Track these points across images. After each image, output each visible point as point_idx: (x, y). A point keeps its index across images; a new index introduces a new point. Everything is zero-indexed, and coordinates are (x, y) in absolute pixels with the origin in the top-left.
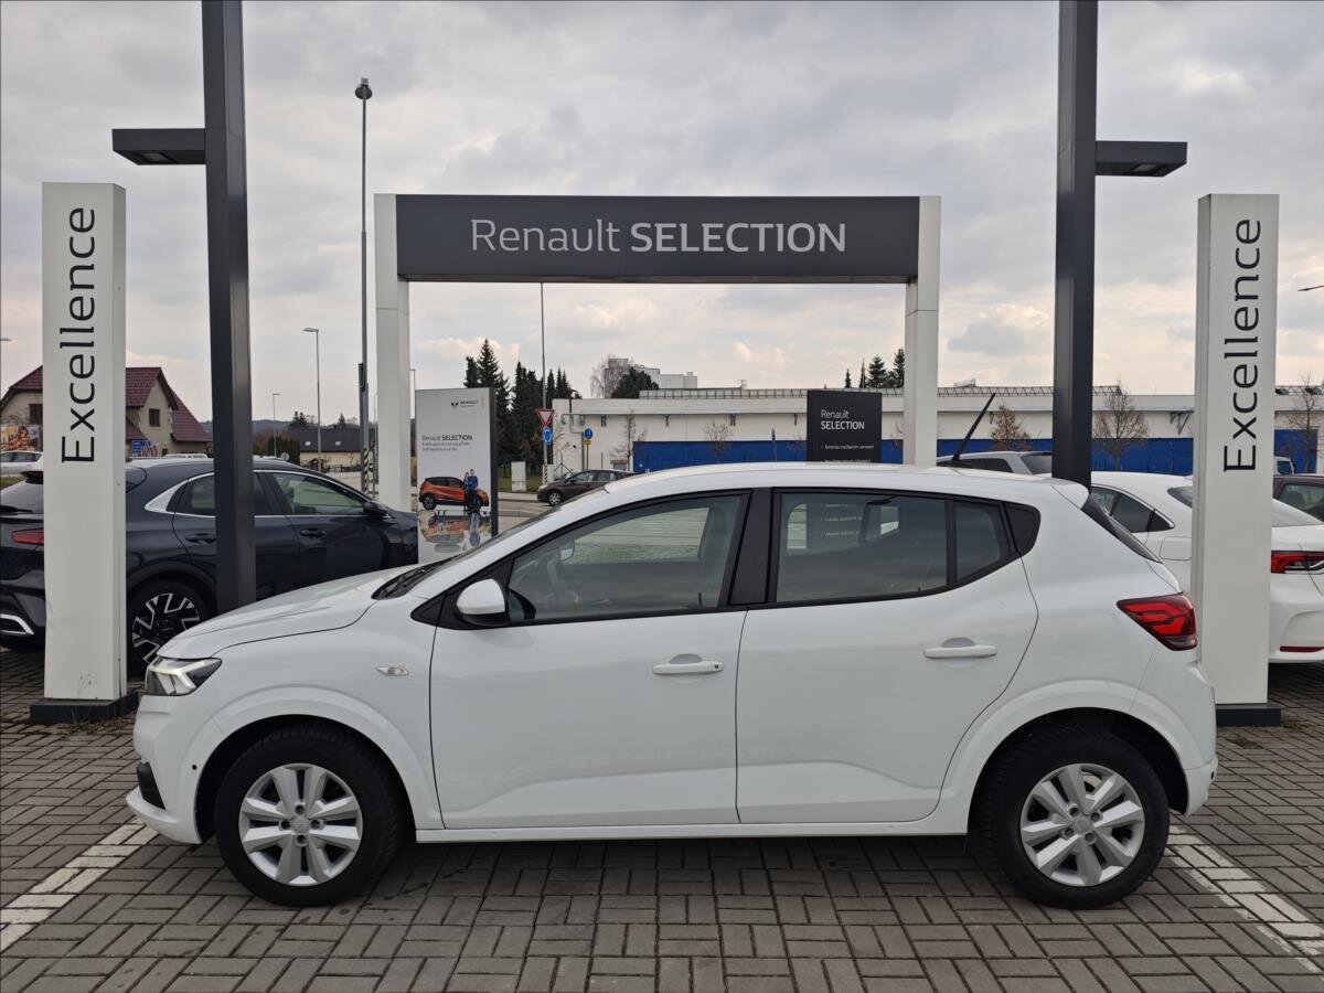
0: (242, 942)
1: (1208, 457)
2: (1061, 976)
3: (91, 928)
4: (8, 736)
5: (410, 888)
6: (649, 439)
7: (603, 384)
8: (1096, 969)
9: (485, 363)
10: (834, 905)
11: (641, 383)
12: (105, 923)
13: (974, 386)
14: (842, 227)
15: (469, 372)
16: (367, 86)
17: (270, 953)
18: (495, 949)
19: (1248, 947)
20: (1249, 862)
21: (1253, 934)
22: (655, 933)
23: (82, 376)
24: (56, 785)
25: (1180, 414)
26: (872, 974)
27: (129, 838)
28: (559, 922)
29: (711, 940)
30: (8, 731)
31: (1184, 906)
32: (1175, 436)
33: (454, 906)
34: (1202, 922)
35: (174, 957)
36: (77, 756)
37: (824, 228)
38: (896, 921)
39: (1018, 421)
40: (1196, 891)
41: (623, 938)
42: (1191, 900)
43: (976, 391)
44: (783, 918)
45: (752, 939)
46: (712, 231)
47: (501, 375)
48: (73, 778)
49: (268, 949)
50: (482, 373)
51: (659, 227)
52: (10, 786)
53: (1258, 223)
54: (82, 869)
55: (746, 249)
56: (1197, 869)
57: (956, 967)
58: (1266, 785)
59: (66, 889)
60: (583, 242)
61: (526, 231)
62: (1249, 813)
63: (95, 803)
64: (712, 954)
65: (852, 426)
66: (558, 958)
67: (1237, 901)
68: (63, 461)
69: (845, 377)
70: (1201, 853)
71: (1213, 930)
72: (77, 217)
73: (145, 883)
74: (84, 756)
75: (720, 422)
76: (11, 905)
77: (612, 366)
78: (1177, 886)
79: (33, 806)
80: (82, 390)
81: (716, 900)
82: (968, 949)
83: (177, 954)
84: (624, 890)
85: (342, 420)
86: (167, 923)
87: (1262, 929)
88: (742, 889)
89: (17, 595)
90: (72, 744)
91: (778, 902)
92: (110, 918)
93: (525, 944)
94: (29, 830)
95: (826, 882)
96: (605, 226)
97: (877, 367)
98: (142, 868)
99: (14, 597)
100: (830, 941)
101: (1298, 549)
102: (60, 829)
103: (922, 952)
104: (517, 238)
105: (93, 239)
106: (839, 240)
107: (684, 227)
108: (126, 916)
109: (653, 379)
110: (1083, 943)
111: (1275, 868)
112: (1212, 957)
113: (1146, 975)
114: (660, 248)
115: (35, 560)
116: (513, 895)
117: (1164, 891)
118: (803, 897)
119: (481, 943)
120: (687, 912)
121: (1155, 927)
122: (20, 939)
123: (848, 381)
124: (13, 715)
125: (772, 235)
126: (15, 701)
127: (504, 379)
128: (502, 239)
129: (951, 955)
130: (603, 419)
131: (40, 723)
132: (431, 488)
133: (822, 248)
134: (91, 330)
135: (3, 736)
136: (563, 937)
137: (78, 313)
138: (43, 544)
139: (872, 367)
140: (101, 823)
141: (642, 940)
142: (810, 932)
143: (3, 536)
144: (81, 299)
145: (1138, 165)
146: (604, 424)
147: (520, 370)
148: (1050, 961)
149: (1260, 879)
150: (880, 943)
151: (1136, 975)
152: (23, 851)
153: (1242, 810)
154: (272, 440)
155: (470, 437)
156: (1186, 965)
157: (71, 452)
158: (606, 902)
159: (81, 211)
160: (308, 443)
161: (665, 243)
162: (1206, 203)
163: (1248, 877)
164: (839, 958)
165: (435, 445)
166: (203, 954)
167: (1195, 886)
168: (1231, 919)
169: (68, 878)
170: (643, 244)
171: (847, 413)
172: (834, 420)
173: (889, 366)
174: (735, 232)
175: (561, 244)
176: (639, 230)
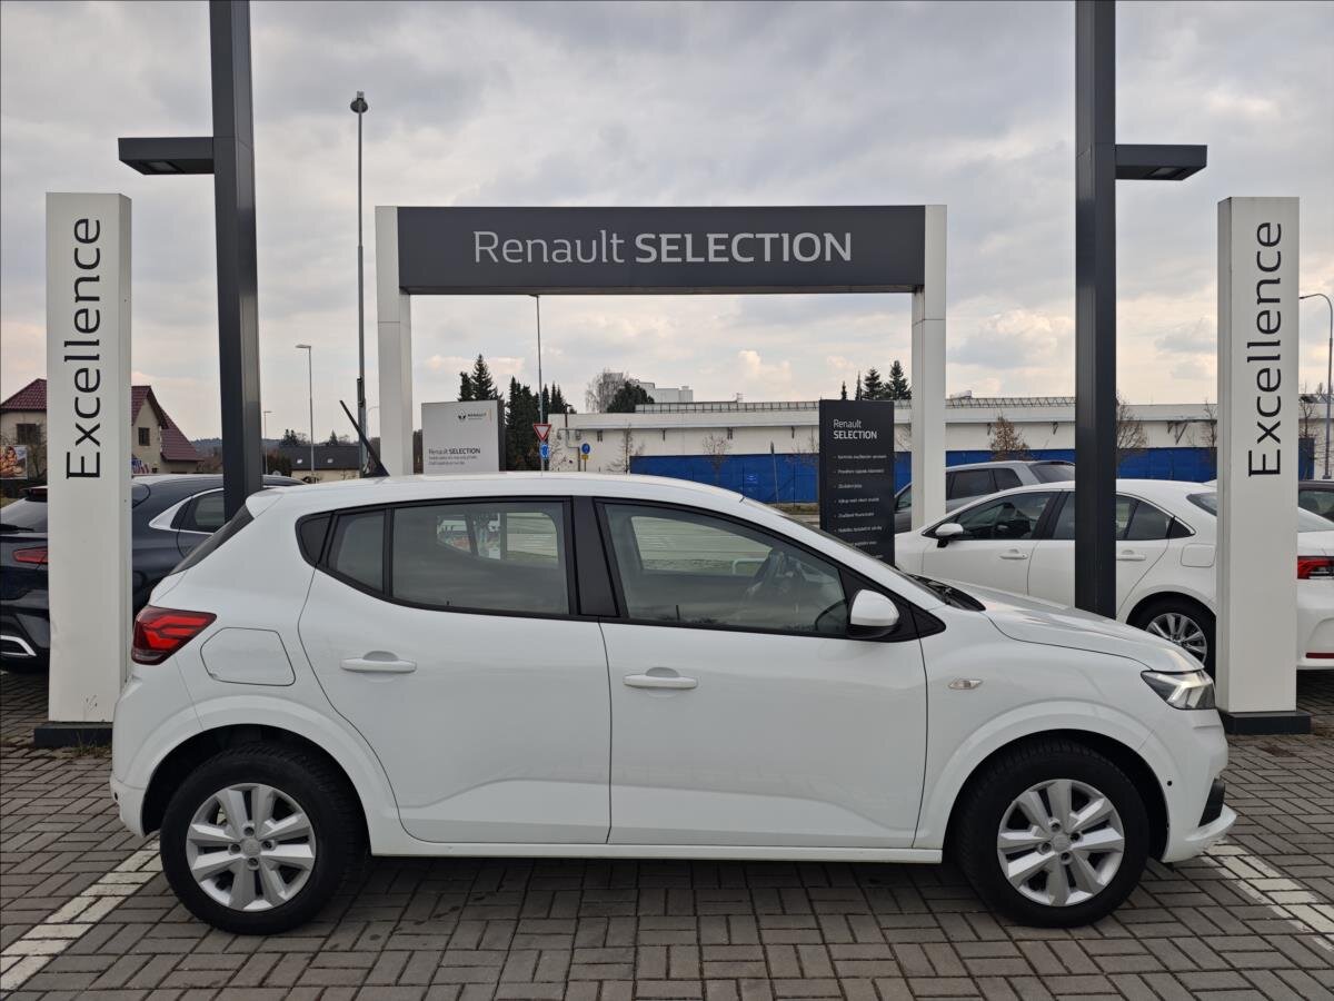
0: (269, 973)
1: (1233, 463)
2: (1120, 993)
3: (112, 959)
4: (11, 761)
5: (442, 912)
6: (646, 453)
7: (598, 399)
8: (1155, 986)
9: (479, 378)
10: (878, 923)
11: (636, 396)
12: (126, 953)
13: (970, 398)
14: (848, 236)
15: (463, 387)
16: (362, 100)
17: (302, 981)
18: (534, 974)
19: (1308, 960)
20: (1297, 872)
21: (1311, 946)
22: (697, 953)
23: (87, 390)
24: (66, 810)
25: (1177, 423)
26: (926, 993)
27: (145, 864)
28: (597, 945)
29: (757, 961)
30: (12, 755)
31: (1236, 917)
32: (1173, 445)
33: (488, 931)
34: (1256, 933)
35: (201, 988)
36: (85, 780)
37: (829, 238)
38: (943, 938)
39: (1017, 431)
40: (1246, 902)
41: (665, 960)
42: (1242, 912)
43: (973, 402)
44: (829, 937)
45: (798, 959)
46: (717, 242)
47: (495, 390)
48: (83, 803)
49: (299, 978)
50: (476, 387)
51: (664, 237)
52: (17, 813)
53: (1279, 226)
54: (99, 898)
55: (751, 259)
56: (1245, 880)
57: (1011, 985)
58: (1304, 794)
59: (83, 918)
60: (587, 253)
61: (529, 243)
62: (1290, 822)
63: (108, 828)
64: (760, 975)
65: (865, 436)
66: (601, 982)
67: (1289, 912)
68: (68, 477)
69: (841, 390)
70: (1247, 864)
71: (1269, 943)
72: (82, 227)
73: (165, 911)
74: (92, 780)
75: (717, 436)
76: (26, 936)
77: (607, 380)
78: (1226, 898)
79: (43, 833)
80: (88, 404)
81: (757, 921)
82: (1020, 966)
83: (205, 985)
84: (661, 912)
85: (334, 437)
86: (191, 952)
87: (1320, 941)
88: (783, 908)
89: (19, 616)
90: (79, 768)
91: (821, 921)
92: (131, 949)
93: (566, 969)
94: (41, 858)
95: (867, 901)
96: (609, 238)
97: (873, 380)
98: (161, 895)
99: (15, 617)
100: (878, 960)
101: (1323, 554)
102: (72, 856)
103: (975, 971)
104: (521, 250)
105: (98, 250)
106: (844, 249)
107: (689, 237)
108: (147, 946)
109: (649, 394)
110: (1138, 958)
111: (1324, 878)
112: (1272, 970)
113: (1207, 990)
114: (665, 259)
115: (40, 580)
116: (548, 918)
117: (1214, 903)
118: (846, 915)
119: (519, 967)
120: (729, 931)
121: (1210, 940)
122: (38, 972)
123: (844, 393)
124: (18, 739)
125: (777, 244)
126: (17, 725)
127: (499, 394)
128: (505, 251)
129: (1005, 973)
130: (600, 433)
131: (45, 748)
133: (828, 257)
134: (97, 343)
135: (3, 761)
136: (603, 961)
137: (83, 326)
138: (47, 563)
139: (868, 379)
140: (115, 849)
141: (684, 962)
142: (856, 951)
143: (4, 556)
144: (86, 311)
145: (1159, 168)
146: (600, 438)
147: (514, 386)
148: (1106, 977)
149: (1311, 889)
150: (929, 961)
151: (1196, 991)
152: (35, 879)
153: (1282, 819)
155: (477, 451)
156: (1247, 980)
157: (76, 468)
158: (644, 924)
159: (86, 221)
160: (300, 461)
161: (670, 253)
162: (1226, 206)
163: (1295, 887)
164: (889, 977)
165: (442, 458)
166: (231, 984)
167: (1244, 897)
168: (1286, 932)
169: (85, 907)
170: (648, 254)
171: (859, 423)
172: (846, 429)
173: (885, 378)
174: (741, 242)
175: (564, 256)
176: (644, 241)
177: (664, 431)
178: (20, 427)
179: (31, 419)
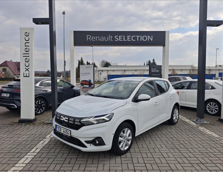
0: (70, 161)
3: (42, 159)
4: (15, 125)
7: (102, 65)
9: (81, 61)
11: (108, 64)
12: (45, 158)
14: (152, 36)
15: (79, 63)
16: (64, 12)
18: (115, 162)
23: (27, 62)
24: (27, 134)
27: (43, 143)
37: (149, 37)
41: (138, 160)
46: (129, 37)
47: (84, 63)
48: (30, 133)
50: (81, 63)
51: (120, 36)
54: (37, 148)
55: (135, 40)
59: (35, 152)
60: (106, 39)
61: (96, 37)
63: (35, 137)
65: (157, 71)
68: (24, 77)
69: (144, 64)
73: (49, 151)
74: (30, 129)
75: (123, 71)
76: (27, 155)
77: (103, 62)
79: (24, 137)
80: (27, 64)
83: (60, 163)
86: (55, 158)
89: (14, 101)
90: (27, 127)
94: (25, 142)
96: (110, 36)
98: (48, 148)
102: (30, 141)
104: (95, 38)
105: (29, 38)
106: (151, 39)
107: (124, 36)
108: (48, 157)
109: (110, 64)
114: (120, 40)
122: (31, 160)
124: (16, 121)
125: (139, 38)
128: (92, 39)
131: (21, 123)
132: (83, 82)
133: (148, 40)
134: (29, 54)
137: (26, 51)
139: (149, 62)
140: (37, 140)
144: (27, 48)
146: (102, 72)
147: (87, 62)
152: (25, 145)
154: (44, 74)
157: (25, 75)
159: (27, 33)
161: (121, 39)
166: (64, 163)
169: (35, 150)
170: (117, 39)
171: (156, 69)
172: (154, 70)
173: (152, 62)
174: (133, 37)
175: (102, 40)
176: (116, 37)
177: (113, 70)
178: (3, 69)
179: (5, 67)
